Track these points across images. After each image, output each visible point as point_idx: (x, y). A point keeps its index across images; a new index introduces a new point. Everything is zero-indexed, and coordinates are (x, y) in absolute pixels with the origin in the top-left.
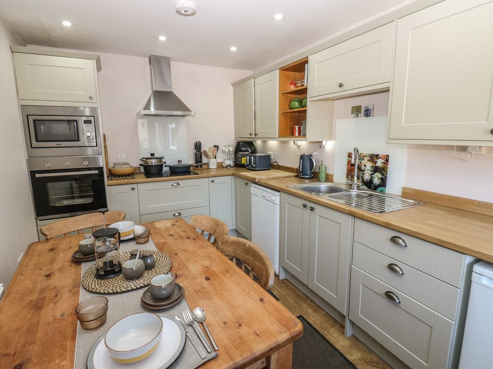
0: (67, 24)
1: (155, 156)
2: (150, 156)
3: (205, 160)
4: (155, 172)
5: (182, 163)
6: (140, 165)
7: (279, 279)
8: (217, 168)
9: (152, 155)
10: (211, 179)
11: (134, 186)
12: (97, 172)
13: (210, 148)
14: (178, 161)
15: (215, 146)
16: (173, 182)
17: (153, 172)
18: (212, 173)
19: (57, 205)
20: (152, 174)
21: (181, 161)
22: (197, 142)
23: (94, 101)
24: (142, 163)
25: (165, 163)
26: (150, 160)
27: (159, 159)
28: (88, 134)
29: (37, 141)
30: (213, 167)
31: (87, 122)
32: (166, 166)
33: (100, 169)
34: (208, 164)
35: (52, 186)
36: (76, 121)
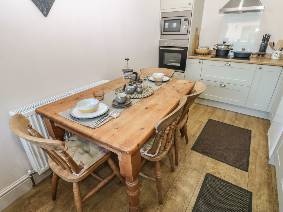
1: (226, 44)
2: (222, 44)
3: (269, 50)
4: (222, 55)
5: (245, 51)
6: (214, 49)
7: (267, 162)
8: (280, 59)
9: (224, 43)
10: (260, 66)
11: (201, 61)
12: (183, 49)
13: (280, 41)
14: (242, 49)
16: (226, 63)
17: (221, 55)
18: (272, 62)
19: (168, 64)
20: (219, 56)
21: (245, 49)
22: (266, 35)
23: (191, 5)
24: (215, 48)
25: (232, 49)
26: (221, 46)
27: (229, 46)
28: (184, 27)
29: (164, 31)
30: (275, 58)
31: (185, 20)
32: (232, 52)
33: (186, 48)
34: (271, 55)
35: (166, 54)
36: (181, 20)
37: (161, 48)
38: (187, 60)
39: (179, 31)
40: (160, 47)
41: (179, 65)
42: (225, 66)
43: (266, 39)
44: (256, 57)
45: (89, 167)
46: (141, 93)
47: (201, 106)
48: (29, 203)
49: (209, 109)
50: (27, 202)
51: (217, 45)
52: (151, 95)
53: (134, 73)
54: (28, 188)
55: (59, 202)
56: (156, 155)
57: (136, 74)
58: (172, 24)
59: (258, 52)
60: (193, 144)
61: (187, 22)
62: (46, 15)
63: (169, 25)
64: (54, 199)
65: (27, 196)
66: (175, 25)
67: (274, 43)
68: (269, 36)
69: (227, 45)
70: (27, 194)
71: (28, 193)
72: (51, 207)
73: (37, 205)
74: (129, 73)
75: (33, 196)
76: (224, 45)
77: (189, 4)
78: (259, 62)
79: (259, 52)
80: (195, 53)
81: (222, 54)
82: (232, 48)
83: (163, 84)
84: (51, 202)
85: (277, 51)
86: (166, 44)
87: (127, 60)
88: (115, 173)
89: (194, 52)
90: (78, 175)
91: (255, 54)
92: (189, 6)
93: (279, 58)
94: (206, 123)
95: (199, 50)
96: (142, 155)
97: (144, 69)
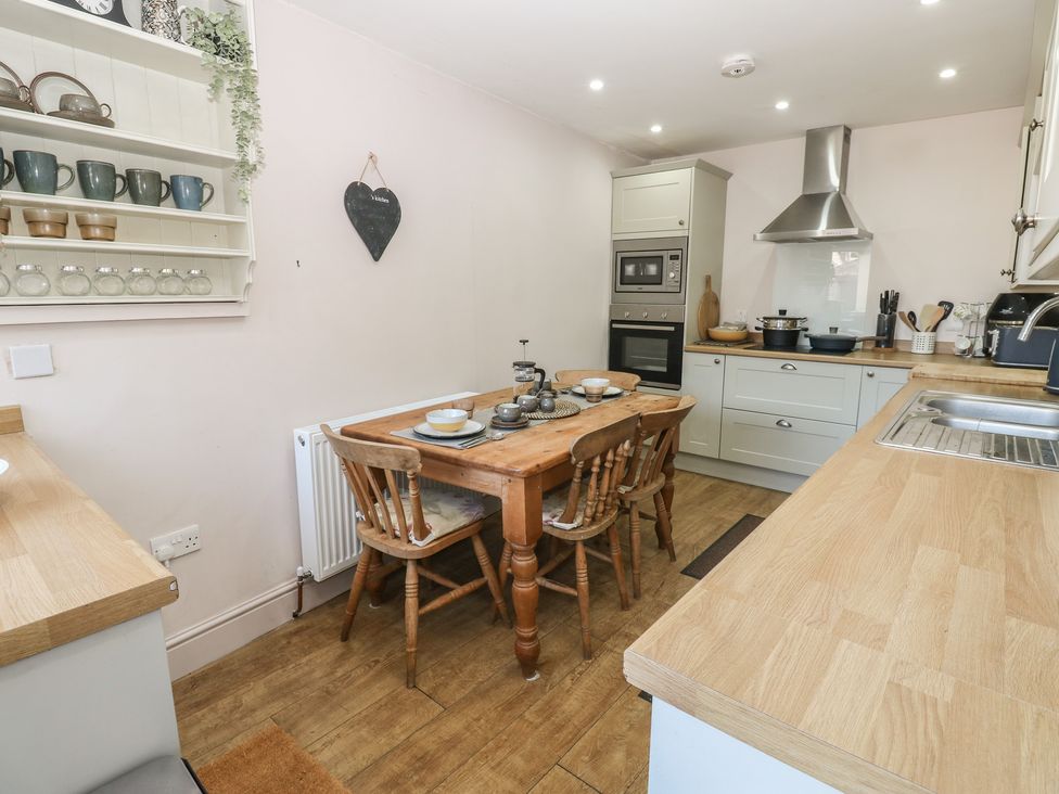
0: (656, 129)
1: (787, 315)
2: (777, 315)
3: (902, 332)
4: (780, 344)
5: (838, 333)
6: (758, 328)
9: (783, 312)
10: (871, 370)
11: (721, 358)
12: (672, 329)
13: (927, 307)
14: (831, 329)
15: (941, 304)
16: (784, 362)
17: (776, 344)
19: (635, 368)
21: (837, 329)
22: (887, 293)
23: (686, 226)
24: (761, 325)
25: (806, 330)
26: (773, 322)
27: (794, 320)
28: (672, 275)
29: (621, 284)
30: (918, 352)
31: (674, 258)
32: (806, 336)
33: (679, 326)
34: (909, 343)
35: (629, 341)
36: (662, 257)
37: (614, 326)
38: (686, 356)
39: (661, 284)
40: (612, 322)
41: (664, 369)
42: (782, 371)
43: (889, 303)
44: (873, 351)
45: (442, 534)
46: (552, 409)
47: (732, 486)
48: (289, 643)
49: (753, 494)
50: (284, 642)
51: (765, 318)
52: (575, 415)
53: (537, 371)
54: (283, 617)
55: (355, 644)
56: (574, 525)
57: (542, 372)
58: (644, 267)
59: (874, 335)
60: (690, 562)
61: (678, 262)
62: (376, 259)
63: (637, 270)
64: (345, 638)
65: (281, 633)
66: (652, 269)
67: (912, 314)
68: (897, 296)
69: (790, 319)
70: (281, 629)
71: (284, 626)
72: (339, 651)
73: (306, 647)
74: (528, 369)
75: (296, 633)
76: (783, 319)
77: (680, 224)
78: (882, 361)
79: (878, 335)
80: (708, 339)
81: (779, 341)
82: (805, 325)
83: (604, 401)
84: (339, 643)
85: (923, 334)
86: (626, 315)
87: (524, 342)
88: (486, 578)
89: (703, 335)
90: (420, 543)
91: (864, 340)
92: (681, 227)
93: (931, 352)
94: (735, 522)
95: (719, 332)
96: (545, 529)
97: (564, 373)
